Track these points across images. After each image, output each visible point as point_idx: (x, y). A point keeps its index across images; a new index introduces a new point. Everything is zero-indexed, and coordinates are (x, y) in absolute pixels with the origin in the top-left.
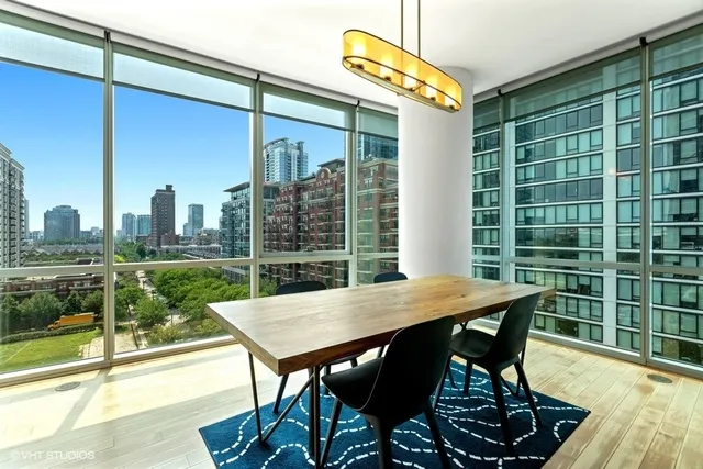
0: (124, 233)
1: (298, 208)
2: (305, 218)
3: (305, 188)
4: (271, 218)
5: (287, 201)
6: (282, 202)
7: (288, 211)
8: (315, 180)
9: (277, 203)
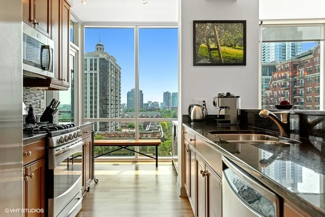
0: (164, 105)
1: (295, 82)
2: (302, 91)
3: (301, 65)
4: (268, 93)
5: (285, 77)
6: (279, 79)
7: (284, 85)
8: (311, 56)
9: (274, 79)
